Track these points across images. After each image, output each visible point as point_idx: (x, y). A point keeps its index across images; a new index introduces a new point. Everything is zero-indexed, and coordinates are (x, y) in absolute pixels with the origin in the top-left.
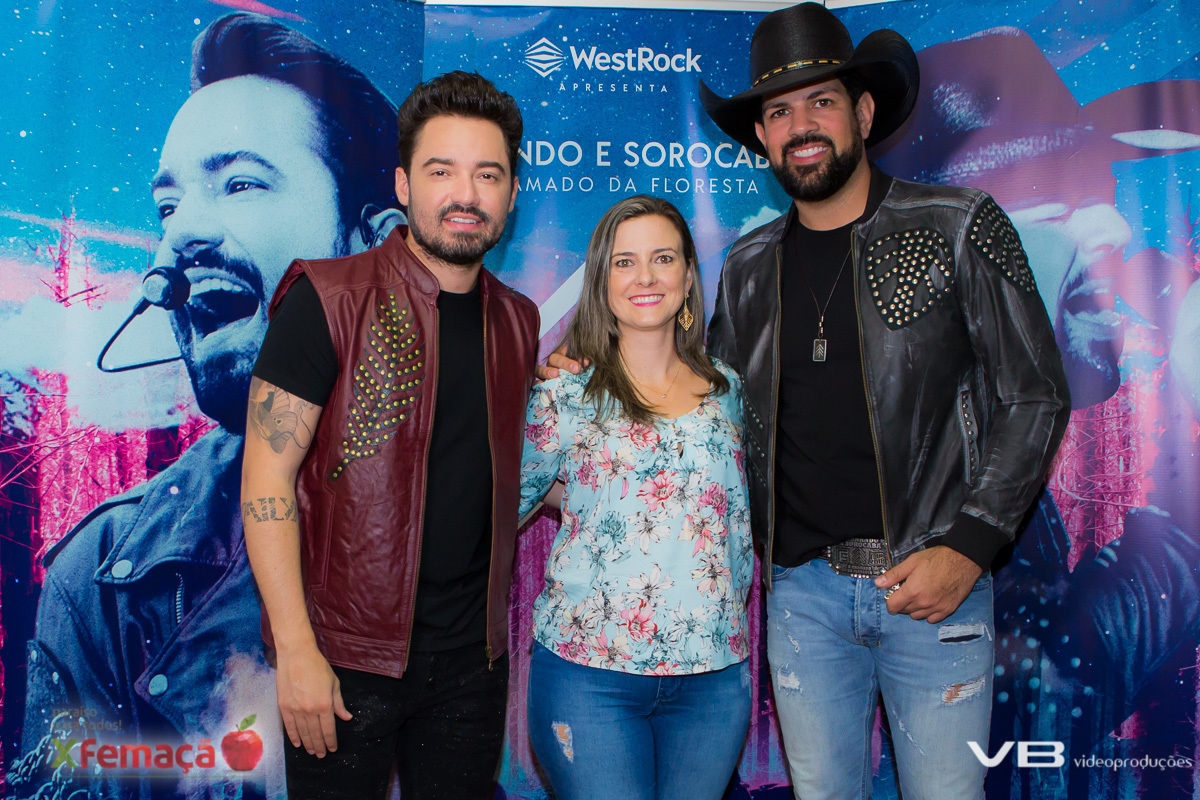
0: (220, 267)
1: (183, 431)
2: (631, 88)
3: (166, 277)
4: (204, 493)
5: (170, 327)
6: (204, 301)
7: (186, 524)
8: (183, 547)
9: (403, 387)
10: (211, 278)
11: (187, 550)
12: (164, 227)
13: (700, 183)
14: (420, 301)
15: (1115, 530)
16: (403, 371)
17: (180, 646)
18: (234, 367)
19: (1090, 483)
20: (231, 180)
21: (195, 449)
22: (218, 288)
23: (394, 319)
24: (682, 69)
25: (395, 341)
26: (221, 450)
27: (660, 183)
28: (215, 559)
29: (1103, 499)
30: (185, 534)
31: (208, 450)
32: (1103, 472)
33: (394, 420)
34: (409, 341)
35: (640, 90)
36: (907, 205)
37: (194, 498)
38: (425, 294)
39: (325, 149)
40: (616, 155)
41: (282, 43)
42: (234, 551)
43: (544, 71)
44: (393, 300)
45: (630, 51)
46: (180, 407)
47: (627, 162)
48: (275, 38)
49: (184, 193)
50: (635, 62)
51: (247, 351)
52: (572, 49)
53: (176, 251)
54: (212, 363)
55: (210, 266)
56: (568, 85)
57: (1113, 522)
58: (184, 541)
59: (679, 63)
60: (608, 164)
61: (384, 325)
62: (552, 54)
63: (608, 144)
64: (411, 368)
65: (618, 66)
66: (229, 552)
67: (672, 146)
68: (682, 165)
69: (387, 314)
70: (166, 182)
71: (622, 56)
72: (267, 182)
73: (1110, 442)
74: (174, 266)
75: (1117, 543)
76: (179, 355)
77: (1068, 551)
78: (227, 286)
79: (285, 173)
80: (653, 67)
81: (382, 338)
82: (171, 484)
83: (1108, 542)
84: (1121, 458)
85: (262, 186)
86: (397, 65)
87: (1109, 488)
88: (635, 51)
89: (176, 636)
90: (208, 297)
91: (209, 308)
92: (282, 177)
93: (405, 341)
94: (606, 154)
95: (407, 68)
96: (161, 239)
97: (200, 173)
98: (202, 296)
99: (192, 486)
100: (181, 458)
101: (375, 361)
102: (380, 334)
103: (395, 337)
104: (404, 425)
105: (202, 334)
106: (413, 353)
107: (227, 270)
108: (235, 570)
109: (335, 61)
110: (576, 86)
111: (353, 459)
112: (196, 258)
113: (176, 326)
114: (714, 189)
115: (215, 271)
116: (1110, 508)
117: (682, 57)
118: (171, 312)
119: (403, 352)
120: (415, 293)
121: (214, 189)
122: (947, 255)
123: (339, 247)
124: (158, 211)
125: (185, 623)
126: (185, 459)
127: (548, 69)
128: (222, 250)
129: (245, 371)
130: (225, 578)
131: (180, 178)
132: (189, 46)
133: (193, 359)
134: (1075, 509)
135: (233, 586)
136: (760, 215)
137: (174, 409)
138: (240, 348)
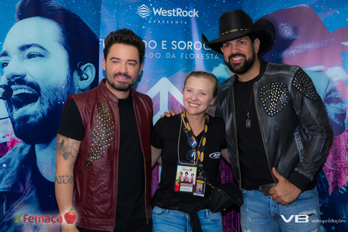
0: (24, 85)
1: (9, 144)
2: (174, 22)
3: (4, 88)
4: (16, 166)
5: (5, 106)
6: (18, 97)
7: (8, 178)
8: (7, 186)
9: (108, 135)
10: (21, 89)
11: (8, 187)
12: (4, 71)
13: (198, 55)
14: (112, 105)
15: (345, 181)
16: (108, 129)
17: (4, 223)
18: (29, 120)
19: (336, 163)
20: (29, 54)
21: (13, 150)
22: (24, 92)
23: (104, 112)
24: (192, 16)
25: (105, 120)
26: (23, 150)
27: (184, 55)
28: (19, 190)
29: (341, 169)
30: (8, 181)
31: (18, 150)
32: (340, 160)
33: (106, 146)
34: (109, 119)
35: (177, 23)
36: (273, 73)
37: (12, 168)
38: (114, 103)
39: (64, 43)
40: (169, 45)
41: (49, 5)
42: (26, 187)
43: (144, 16)
44: (103, 106)
45: (174, 9)
46: (8, 135)
47: (172, 48)
48: (46, 4)
49: (12, 58)
50: (176, 13)
51: (34, 114)
52: (154, 8)
53: (8, 79)
54: (20, 119)
55: (21, 84)
56: (152, 21)
57: (344, 178)
58: (7, 184)
59: (191, 14)
60: (166, 48)
61: (101, 115)
62: (147, 10)
63: (166, 41)
64: (111, 128)
65: (170, 14)
66: (24, 187)
67: (188, 42)
68: (192, 49)
69: (102, 111)
70: (5, 54)
71: (171, 11)
72: (43, 54)
73: (342, 149)
74: (7, 84)
75: (346, 185)
76: (8, 116)
77: (329, 188)
78: (27, 91)
79: (50, 51)
80: (182, 15)
81: (100, 119)
82: (3, 163)
83: (343, 184)
84: (347, 155)
85: (41, 56)
86: (91, 13)
87: (343, 166)
88: (176, 10)
89: (3, 219)
90: (20, 95)
91: (20, 99)
92: (49, 52)
93: (108, 119)
94: (165, 45)
95: (95, 14)
96: (2, 75)
97: (18, 51)
98: (17, 95)
99: (11, 164)
100: (7, 154)
101: (99, 127)
102: (99, 118)
103: (105, 118)
104: (110, 147)
105: (17, 109)
106: (111, 123)
107: (27, 86)
108: (27, 194)
109: (69, 12)
110: (155, 21)
111: (93, 160)
112: (16, 81)
113: (7, 106)
114: (203, 57)
115: (23, 86)
116: (343, 172)
117: (192, 12)
118: (5, 101)
119: (107, 123)
120: (110, 103)
121: (23, 57)
122: (286, 91)
123: (69, 77)
124: (1, 65)
125: (6, 215)
126: (9, 154)
127: (145, 15)
128: (25, 78)
129: (33, 122)
130: (22, 197)
131: (10, 53)
132: (14, 6)
133: (13, 118)
134: (331, 173)
135: (25, 200)
136: (219, 66)
137: (5, 136)
138: (31, 113)
